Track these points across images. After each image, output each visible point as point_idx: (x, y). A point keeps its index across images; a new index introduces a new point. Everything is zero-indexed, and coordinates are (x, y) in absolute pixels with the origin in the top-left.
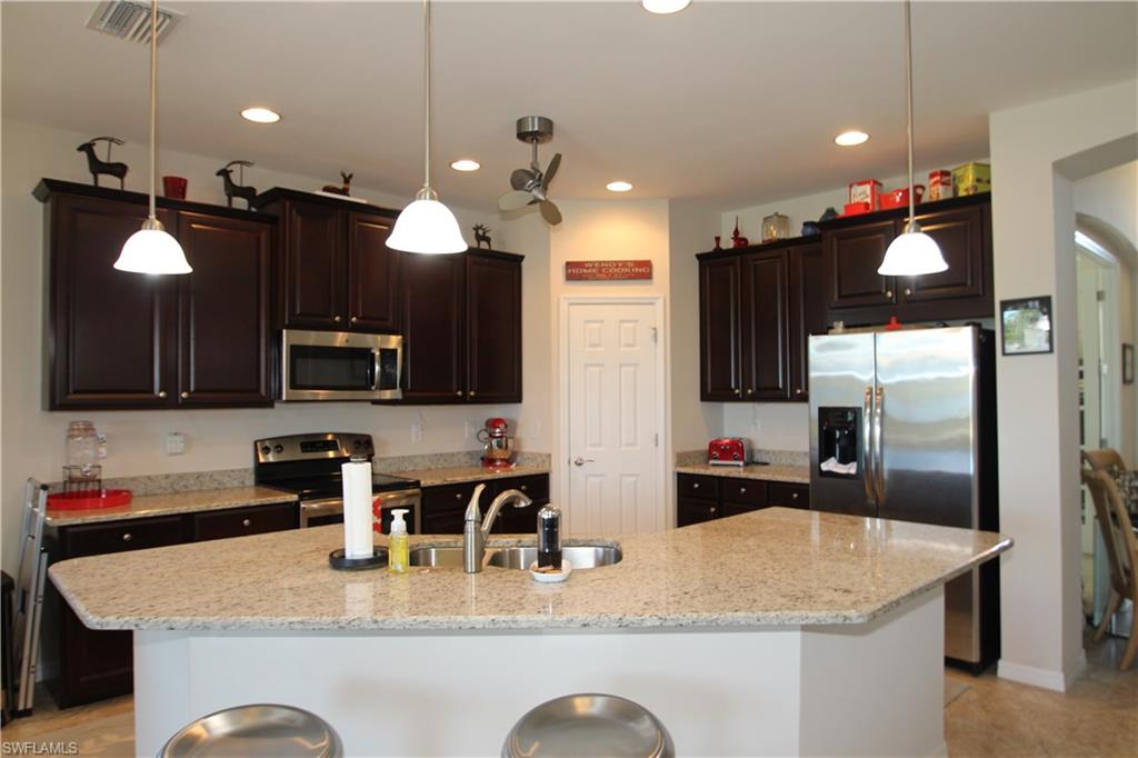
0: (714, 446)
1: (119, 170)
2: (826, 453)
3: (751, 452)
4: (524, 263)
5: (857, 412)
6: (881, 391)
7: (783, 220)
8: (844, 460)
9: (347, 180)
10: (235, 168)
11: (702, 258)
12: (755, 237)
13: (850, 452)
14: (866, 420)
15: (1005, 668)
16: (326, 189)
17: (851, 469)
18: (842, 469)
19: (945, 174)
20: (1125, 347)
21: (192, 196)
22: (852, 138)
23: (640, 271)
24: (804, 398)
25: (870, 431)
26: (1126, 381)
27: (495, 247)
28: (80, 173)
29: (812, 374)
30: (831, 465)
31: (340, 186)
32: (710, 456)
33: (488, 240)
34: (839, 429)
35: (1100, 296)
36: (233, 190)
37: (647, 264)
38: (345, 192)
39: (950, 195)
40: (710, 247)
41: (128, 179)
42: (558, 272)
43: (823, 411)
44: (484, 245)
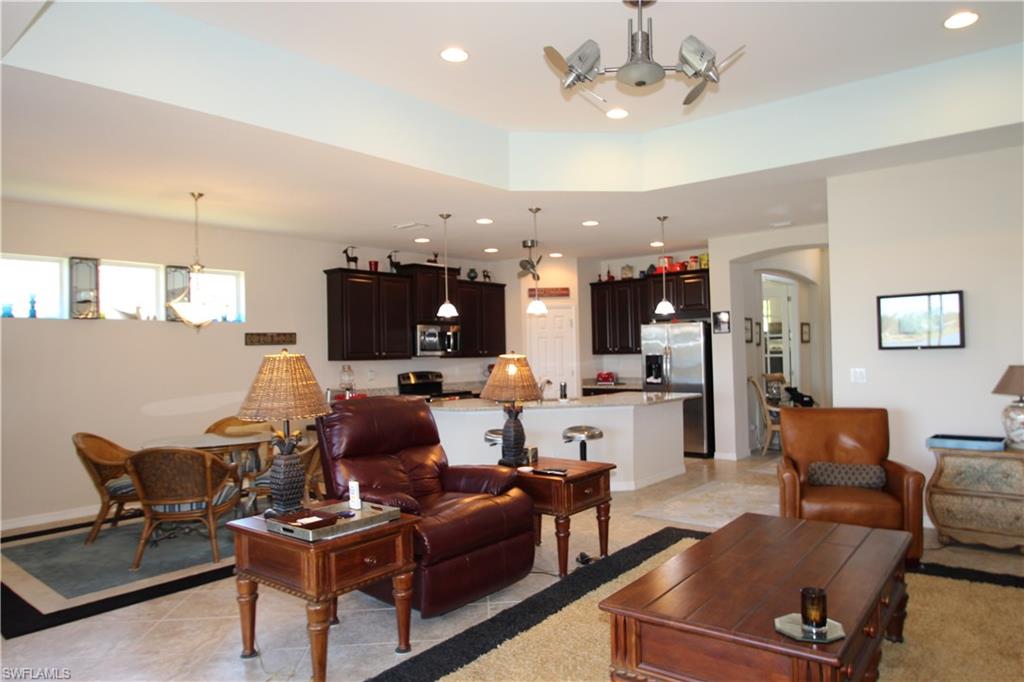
0: (600, 375)
1: (355, 260)
2: (649, 375)
3: (617, 379)
4: (506, 288)
5: (661, 357)
6: (670, 348)
7: (630, 268)
8: (656, 378)
9: (436, 256)
10: (393, 254)
11: (593, 285)
12: (618, 276)
13: (659, 374)
14: (664, 360)
15: (717, 455)
16: (429, 261)
17: (659, 380)
18: (655, 381)
19: (696, 257)
20: (802, 325)
21: (380, 269)
22: (657, 244)
23: (564, 293)
24: (640, 352)
25: (666, 366)
26: (803, 341)
27: (493, 281)
28: (344, 264)
29: (643, 342)
30: (651, 379)
31: (433, 258)
32: (598, 380)
33: (489, 277)
34: (654, 365)
35: (789, 299)
36: (394, 264)
37: (567, 289)
38: (435, 262)
39: (698, 268)
40: (596, 280)
41: (359, 262)
42: (525, 293)
43: (648, 357)
44: (487, 280)
